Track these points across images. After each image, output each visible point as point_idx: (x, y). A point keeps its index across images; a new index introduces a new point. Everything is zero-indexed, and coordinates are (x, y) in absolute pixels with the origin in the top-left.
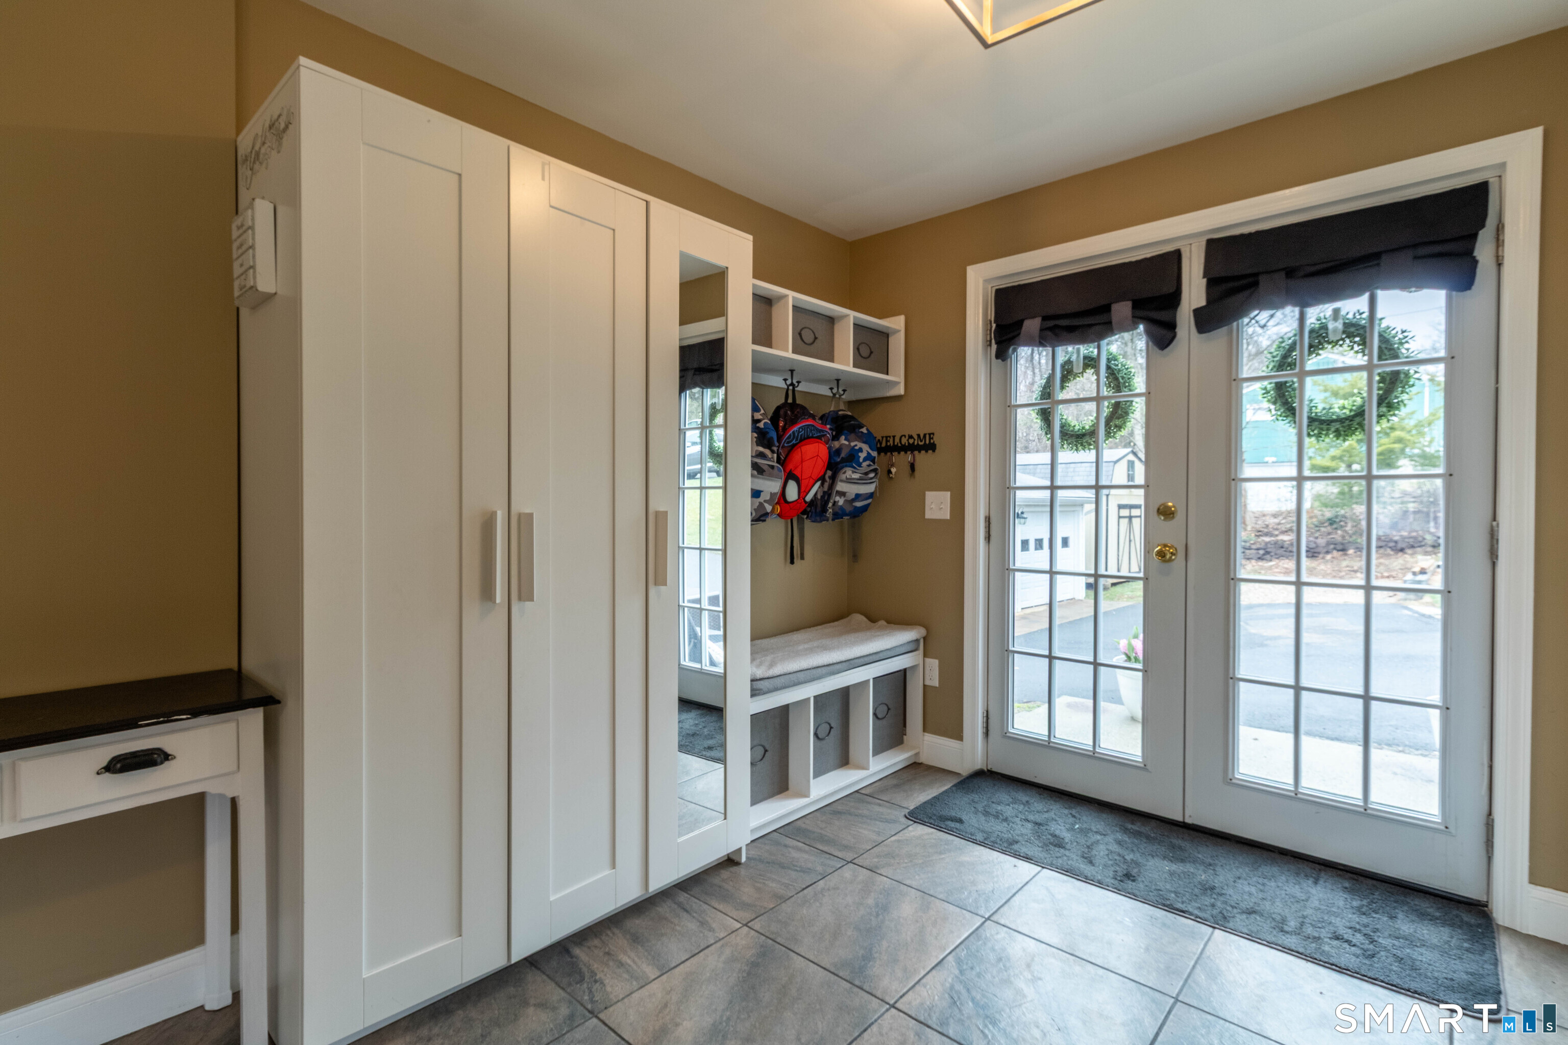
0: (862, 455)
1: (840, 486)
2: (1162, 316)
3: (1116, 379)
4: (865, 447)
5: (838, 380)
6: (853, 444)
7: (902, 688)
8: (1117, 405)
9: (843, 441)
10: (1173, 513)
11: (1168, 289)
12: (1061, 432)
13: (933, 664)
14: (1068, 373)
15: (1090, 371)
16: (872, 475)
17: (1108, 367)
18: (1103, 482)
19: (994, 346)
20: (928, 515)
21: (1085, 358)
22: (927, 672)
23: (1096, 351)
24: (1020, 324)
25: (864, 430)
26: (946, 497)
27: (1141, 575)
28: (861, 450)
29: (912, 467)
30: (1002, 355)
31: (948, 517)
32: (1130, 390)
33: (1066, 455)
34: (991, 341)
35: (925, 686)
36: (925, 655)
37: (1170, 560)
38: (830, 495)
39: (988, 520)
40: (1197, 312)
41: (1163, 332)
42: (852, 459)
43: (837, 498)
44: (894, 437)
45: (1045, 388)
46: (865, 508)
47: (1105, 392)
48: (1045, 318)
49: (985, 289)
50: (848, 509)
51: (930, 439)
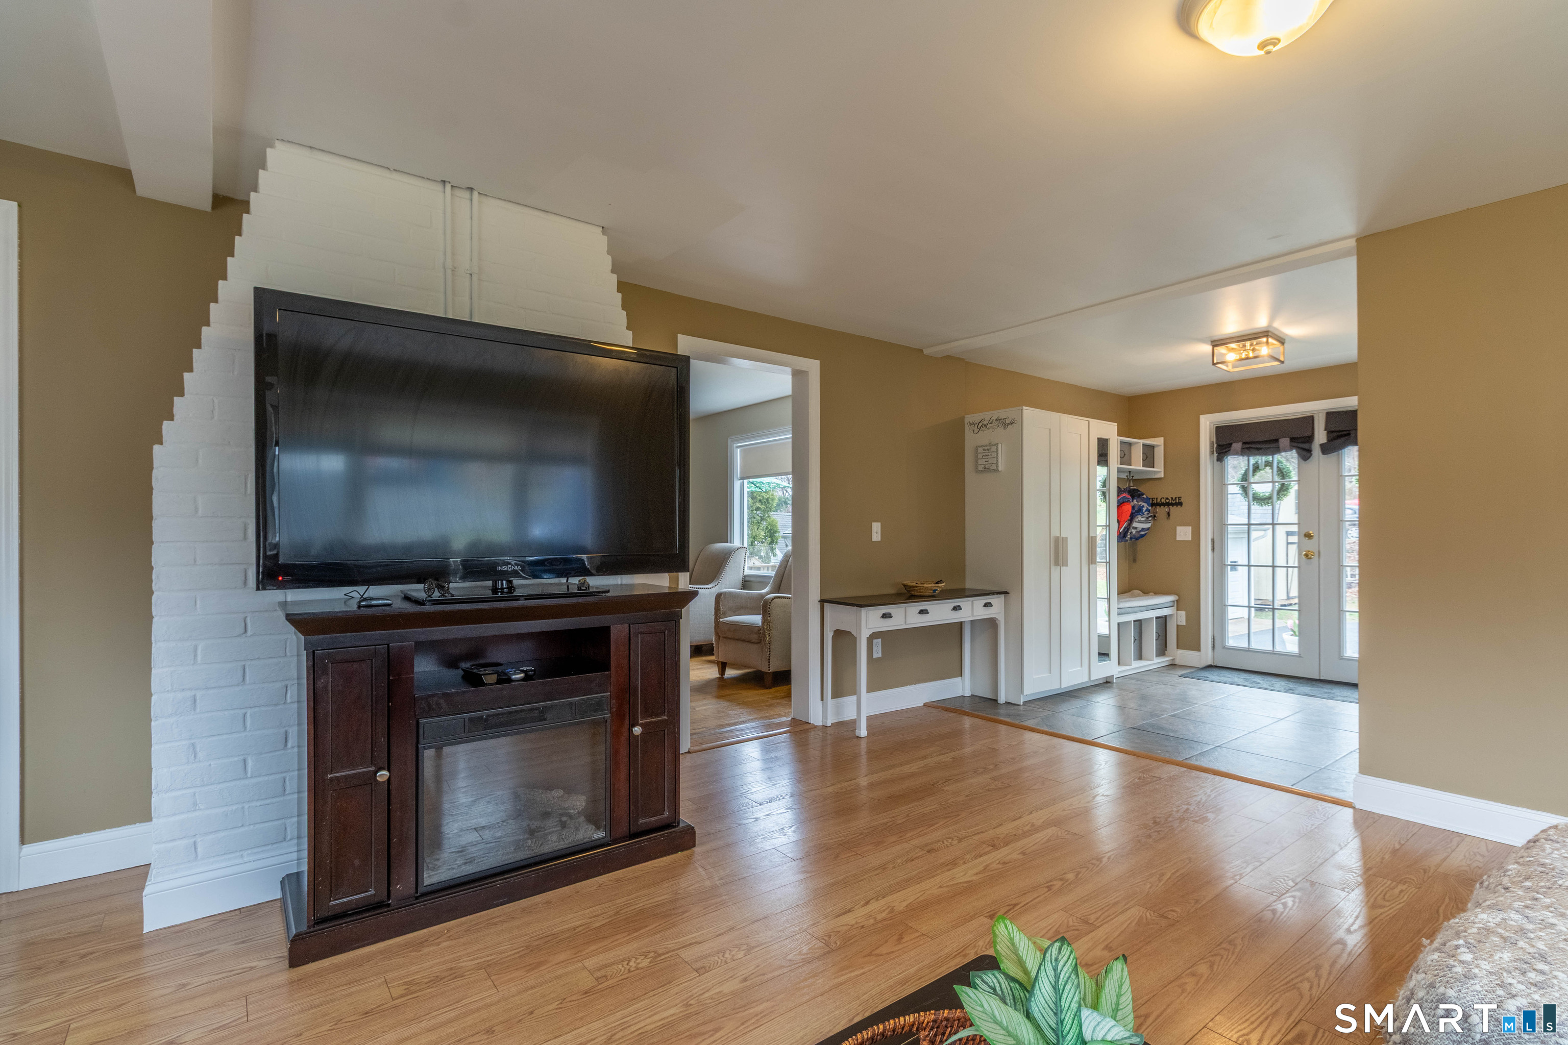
0: (1144, 509)
1: (1135, 524)
2: (1305, 446)
3: (1282, 473)
4: (1145, 505)
5: (1130, 472)
6: (1139, 503)
7: (1164, 627)
8: (1283, 485)
9: (1135, 502)
10: (1312, 536)
11: (1309, 434)
12: (1253, 497)
13: (1183, 614)
14: (1256, 468)
15: (1268, 468)
16: (1150, 519)
17: (1278, 467)
18: (1275, 522)
19: (1215, 455)
20: (1178, 538)
21: (1265, 462)
22: (1179, 618)
23: (1271, 459)
24: (1230, 445)
25: (1145, 496)
26: (1189, 529)
27: (1296, 565)
28: (1143, 506)
29: (1169, 514)
30: (1220, 459)
31: (1190, 539)
32: (1290, 478)
33: (1255, 508)
34: (1213, 452)
35: (1177, 625)
36: (1177, 610)
37: (1311, 558)
38: (1128, 529)
39: (1213, 541)
40: (1322, 446)
41: (1304, 453)
42: (1139, 511)
43: (1133, 530)
44: (1157, 498)
45: (1243, 475)
46: (1143, 536)
47: (1277, 478)
48: (1244, 443)
49: (1210, 426)
50: (1137, 535)
51: (1179, 500)
